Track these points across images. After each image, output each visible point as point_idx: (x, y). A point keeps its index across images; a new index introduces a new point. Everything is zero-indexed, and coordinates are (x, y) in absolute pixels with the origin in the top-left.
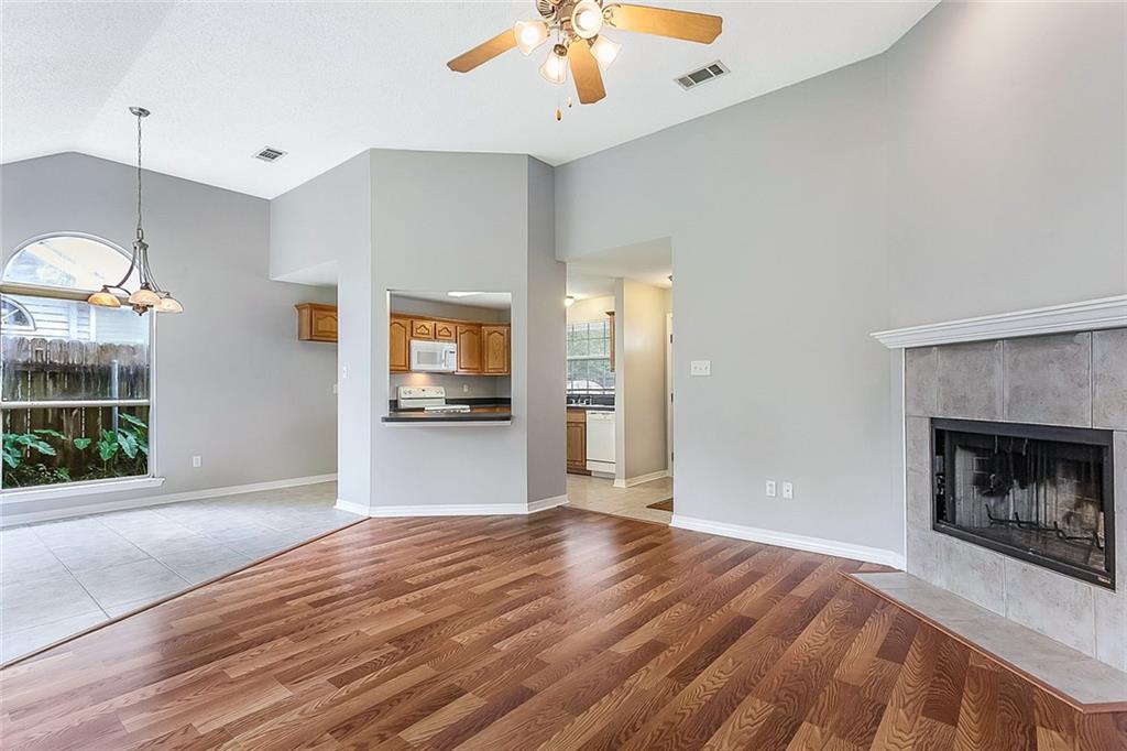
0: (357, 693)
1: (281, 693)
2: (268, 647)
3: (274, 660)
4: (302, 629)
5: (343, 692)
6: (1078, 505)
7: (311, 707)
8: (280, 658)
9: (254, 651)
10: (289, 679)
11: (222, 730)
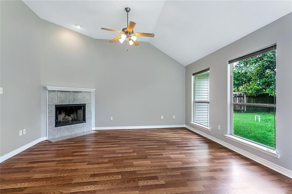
0: (160, 152)
1: (171, 156)
2: (173, 167)
3: (172, 163)
4: (164, 169)
5: (162, 153)
6: (65, 116)
7: (167, 153)
8: (170, 163)
9: (176, 167)
10: (170, 158)
11: (181, 154)
